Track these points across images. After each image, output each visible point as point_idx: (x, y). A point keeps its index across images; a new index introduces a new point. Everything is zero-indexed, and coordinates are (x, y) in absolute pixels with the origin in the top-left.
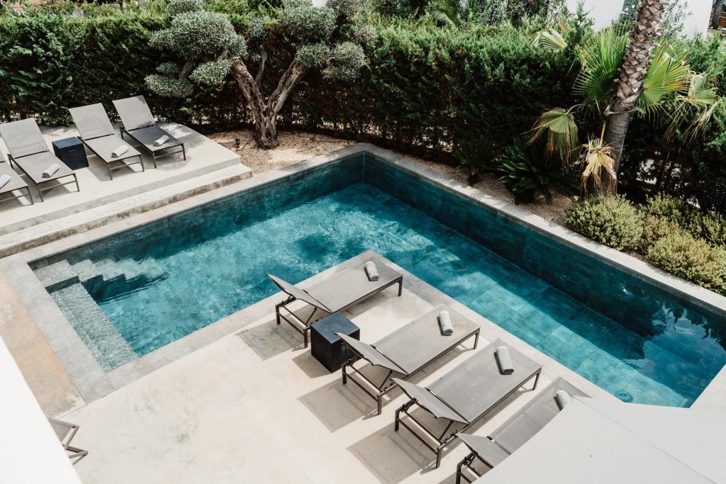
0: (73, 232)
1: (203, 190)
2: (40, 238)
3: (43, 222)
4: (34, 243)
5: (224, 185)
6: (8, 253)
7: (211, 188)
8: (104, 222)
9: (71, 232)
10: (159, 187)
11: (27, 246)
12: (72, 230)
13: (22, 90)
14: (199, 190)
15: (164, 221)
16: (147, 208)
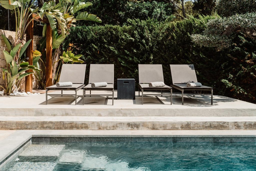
0: (85, 126)
1: (221, 126)
2: (58, 122)
3: (71, 115)
4: (51, 125)
5: (246, 129)
6: (29, 127)
7: (230, 126)
8: (114, 127)
9: (83, 126)
10: (178, 115)
11: (45, 126)
12: (85, 124)
13: (123, 62)
14: (216, 124)
15: (169, 140)
16: (158, 127)
